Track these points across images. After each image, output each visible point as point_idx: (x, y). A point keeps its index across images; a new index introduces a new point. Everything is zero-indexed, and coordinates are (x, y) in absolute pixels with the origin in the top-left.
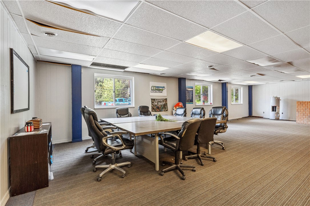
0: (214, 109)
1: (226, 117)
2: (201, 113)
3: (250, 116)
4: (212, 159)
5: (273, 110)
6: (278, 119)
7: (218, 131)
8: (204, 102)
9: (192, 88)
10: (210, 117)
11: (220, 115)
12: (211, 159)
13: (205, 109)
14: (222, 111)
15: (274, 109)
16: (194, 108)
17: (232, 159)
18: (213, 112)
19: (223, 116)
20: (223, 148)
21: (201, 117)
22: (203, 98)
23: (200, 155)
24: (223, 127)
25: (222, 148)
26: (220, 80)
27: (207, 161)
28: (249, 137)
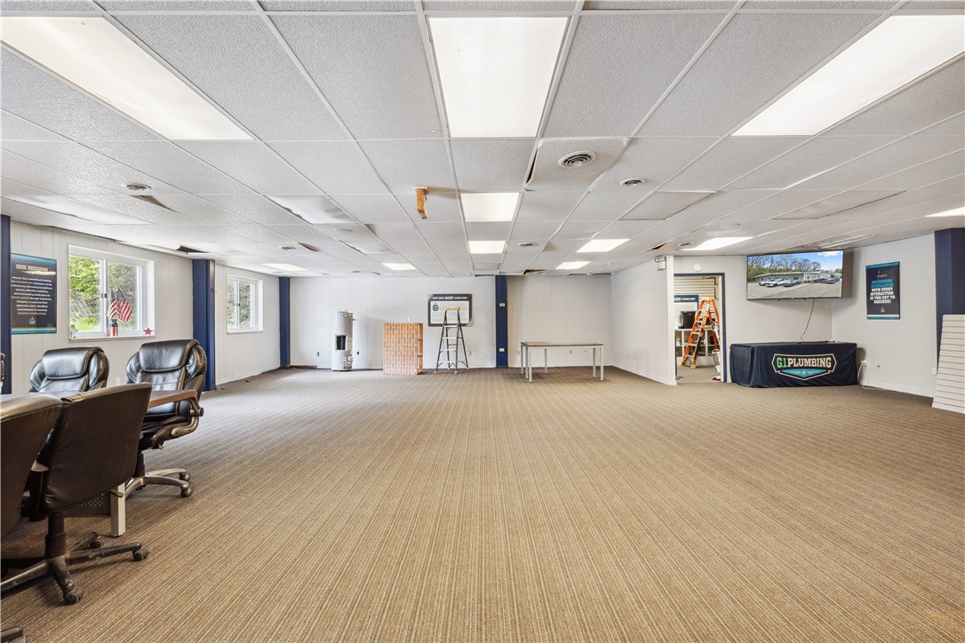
0: (149, 351)
1: (196, 376)
2: (86, 372)
3: (285, 365)
4: (130, 554)
5: (339, 348)
6: (348, 369)
7: (161, 433)
8: (115, 325)
9: (53, 267)
10: (131, 381)
11: (173, 371)
12: (124, 555)
13: (106, 353)
14: (182, 357)
15: (341, 343)
16: (49, 353)
17: (211, 523)
18: (147, 361)
19: (187, 376)
20: (184, 490)
21: (88, 388)
22: (110, 311)
23: (61, 560)
24: (186, 415)
25: (179, 493)
26: (183, 249)
27: (101, 572)
28: (276, 429)
